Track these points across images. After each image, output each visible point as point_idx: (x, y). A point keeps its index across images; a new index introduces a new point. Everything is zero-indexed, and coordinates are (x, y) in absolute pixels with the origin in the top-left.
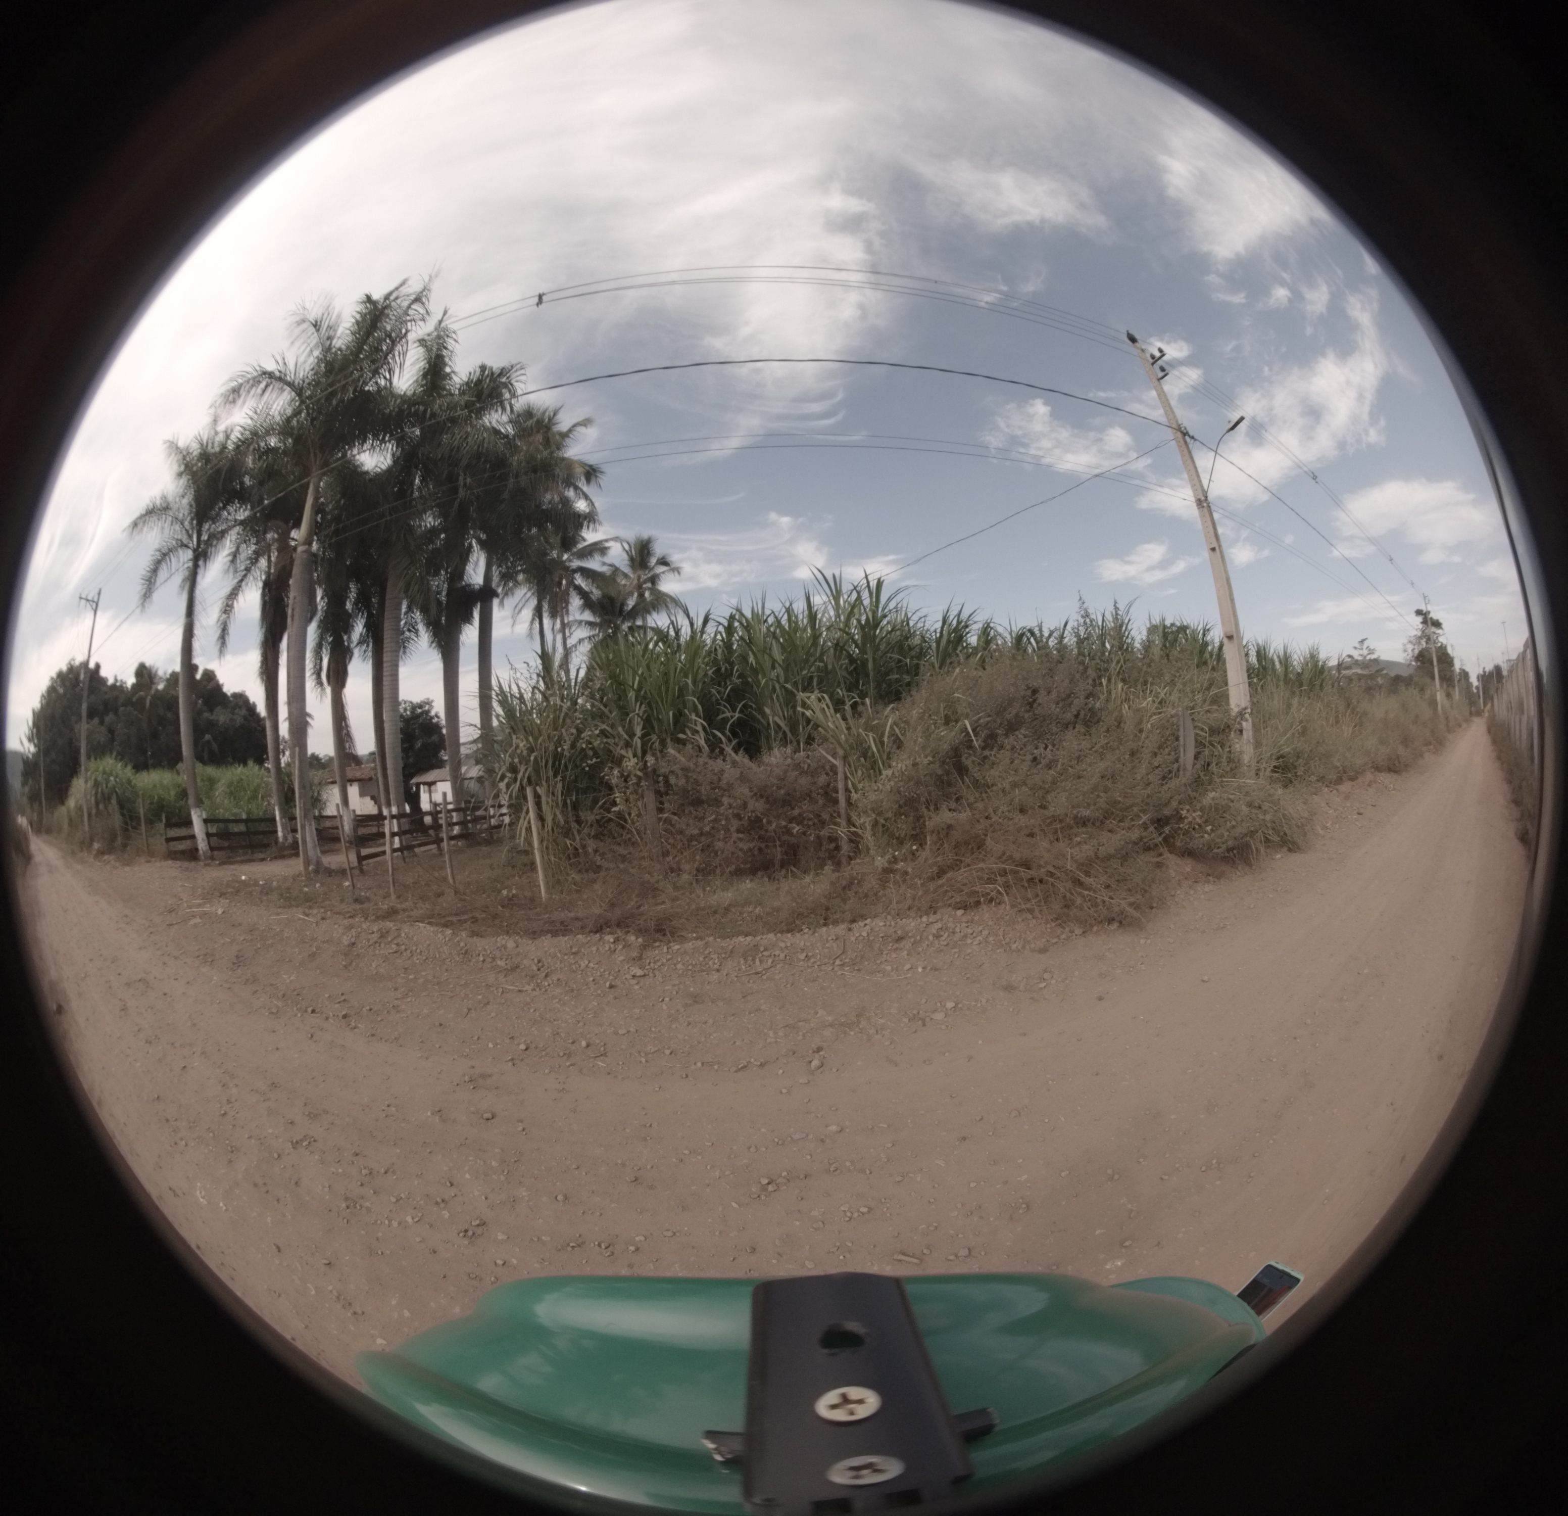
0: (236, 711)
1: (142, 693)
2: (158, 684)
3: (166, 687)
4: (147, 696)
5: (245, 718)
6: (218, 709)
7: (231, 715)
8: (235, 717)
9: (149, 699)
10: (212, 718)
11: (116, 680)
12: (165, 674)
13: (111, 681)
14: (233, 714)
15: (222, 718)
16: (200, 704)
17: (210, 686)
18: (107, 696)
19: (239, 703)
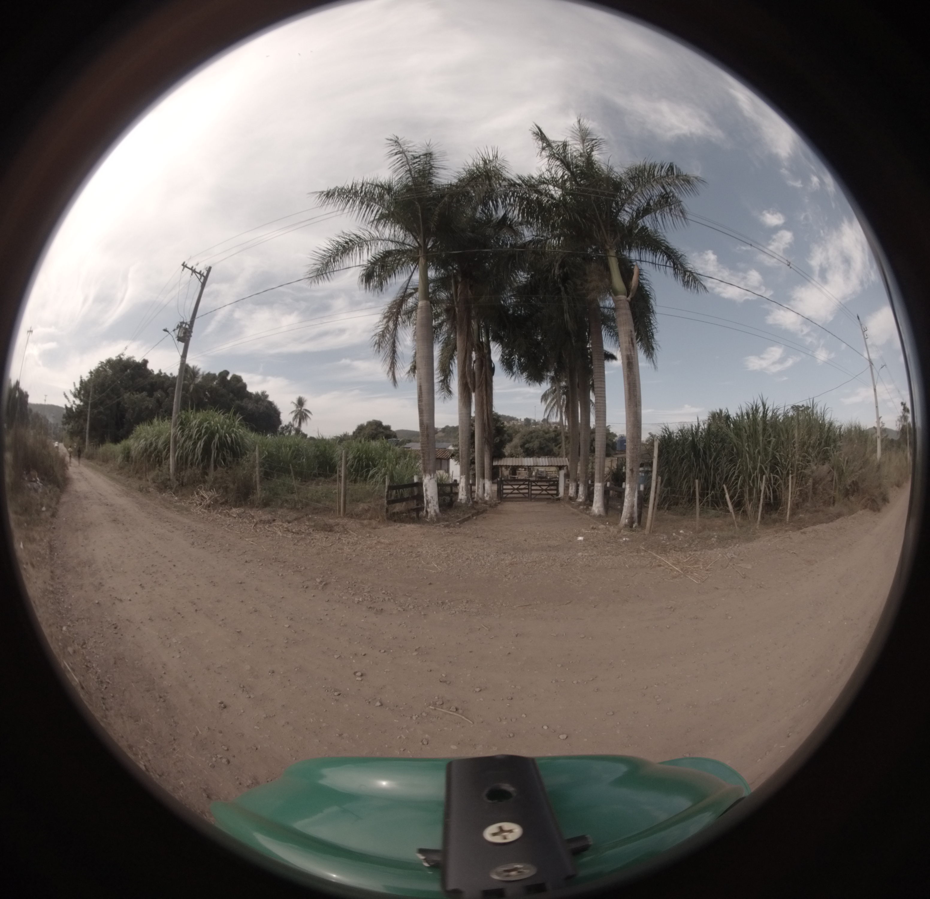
0: (259, 403)
1: (186, 381)
2: (198, 378)
3: (200, 382)
4: (190, 384)
5: (266, 408)
6: (245, 400)
7: (256, 405)
8: (259, 407)
9: (192, 387)
10: (243, 404)
11: (160, 371)
12: (203, 373)
13: (156, 372)
14: (257, 404)
15: (251, 406)
16: (231, 395)
17: (239, 385)
18: (154, 381)
19: (261, 398)
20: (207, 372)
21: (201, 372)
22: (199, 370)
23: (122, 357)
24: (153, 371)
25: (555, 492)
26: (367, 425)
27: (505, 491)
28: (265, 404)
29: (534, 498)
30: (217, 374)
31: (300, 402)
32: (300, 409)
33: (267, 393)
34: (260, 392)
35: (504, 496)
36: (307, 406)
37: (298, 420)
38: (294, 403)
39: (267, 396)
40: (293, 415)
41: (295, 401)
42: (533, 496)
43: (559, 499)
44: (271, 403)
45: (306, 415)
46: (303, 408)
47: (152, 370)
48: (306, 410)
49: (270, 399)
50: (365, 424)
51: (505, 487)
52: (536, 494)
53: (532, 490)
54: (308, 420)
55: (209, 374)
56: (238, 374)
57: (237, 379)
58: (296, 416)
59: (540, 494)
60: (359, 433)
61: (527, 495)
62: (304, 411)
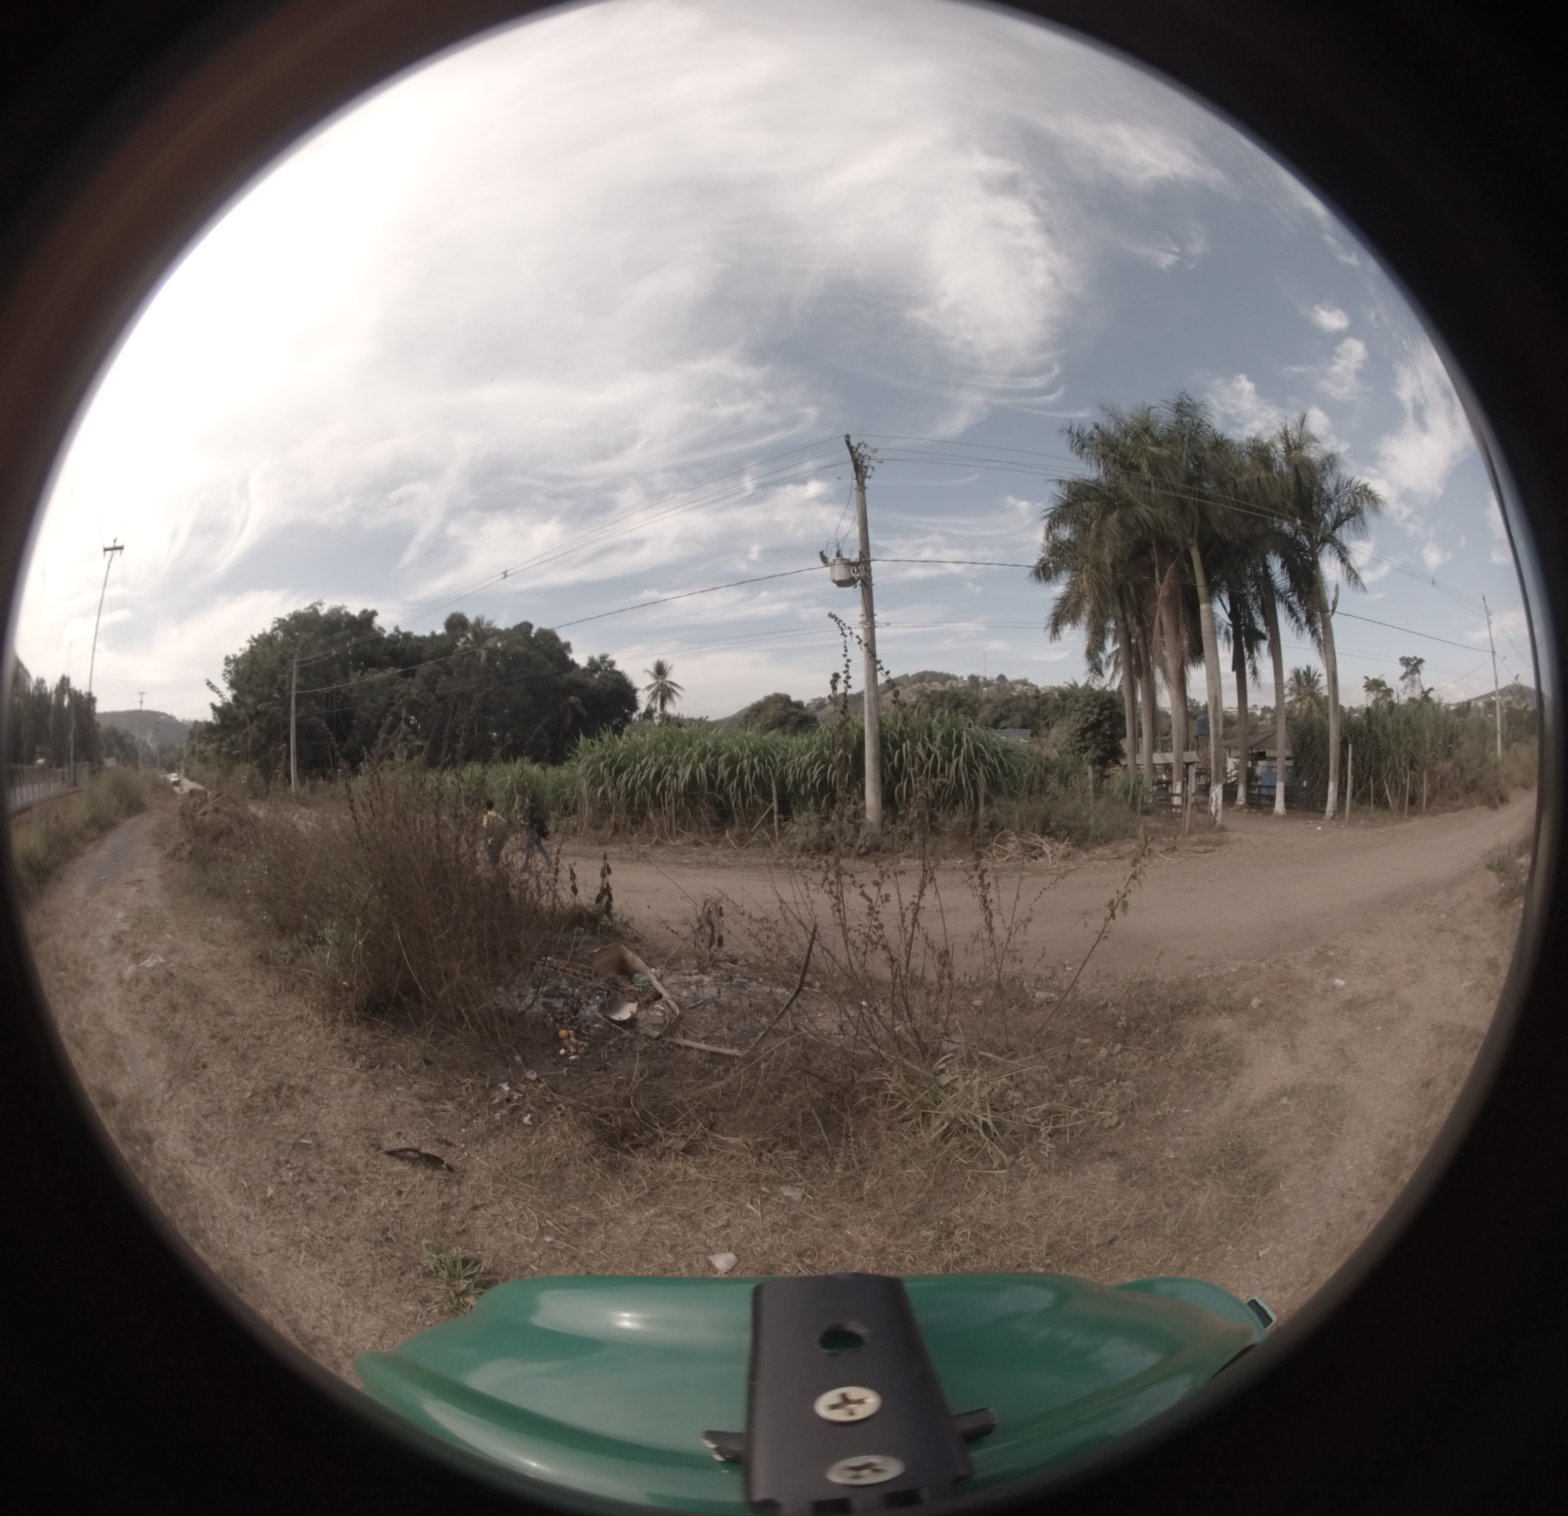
4: (477, 650)
13: (389, 631)
17: (554, 648)
18: (398, 646)
19: (602, 667)
23: (319, 607)
24: (384, 631)
31: (660, 670)
32: (660, 681)
34: (597, 659)
37: (659, 701)
38: (649, 672)
39: (612, 662)
40: (652, 692)
41: (652, 669)
44: (619, 673)
45: (672, 691)
46: (666, 679)
48: (671, 683)
54: (676, 697)
56: (547, 626)
57: (549, 637)
58: (654, 695)
62: (668, 685)
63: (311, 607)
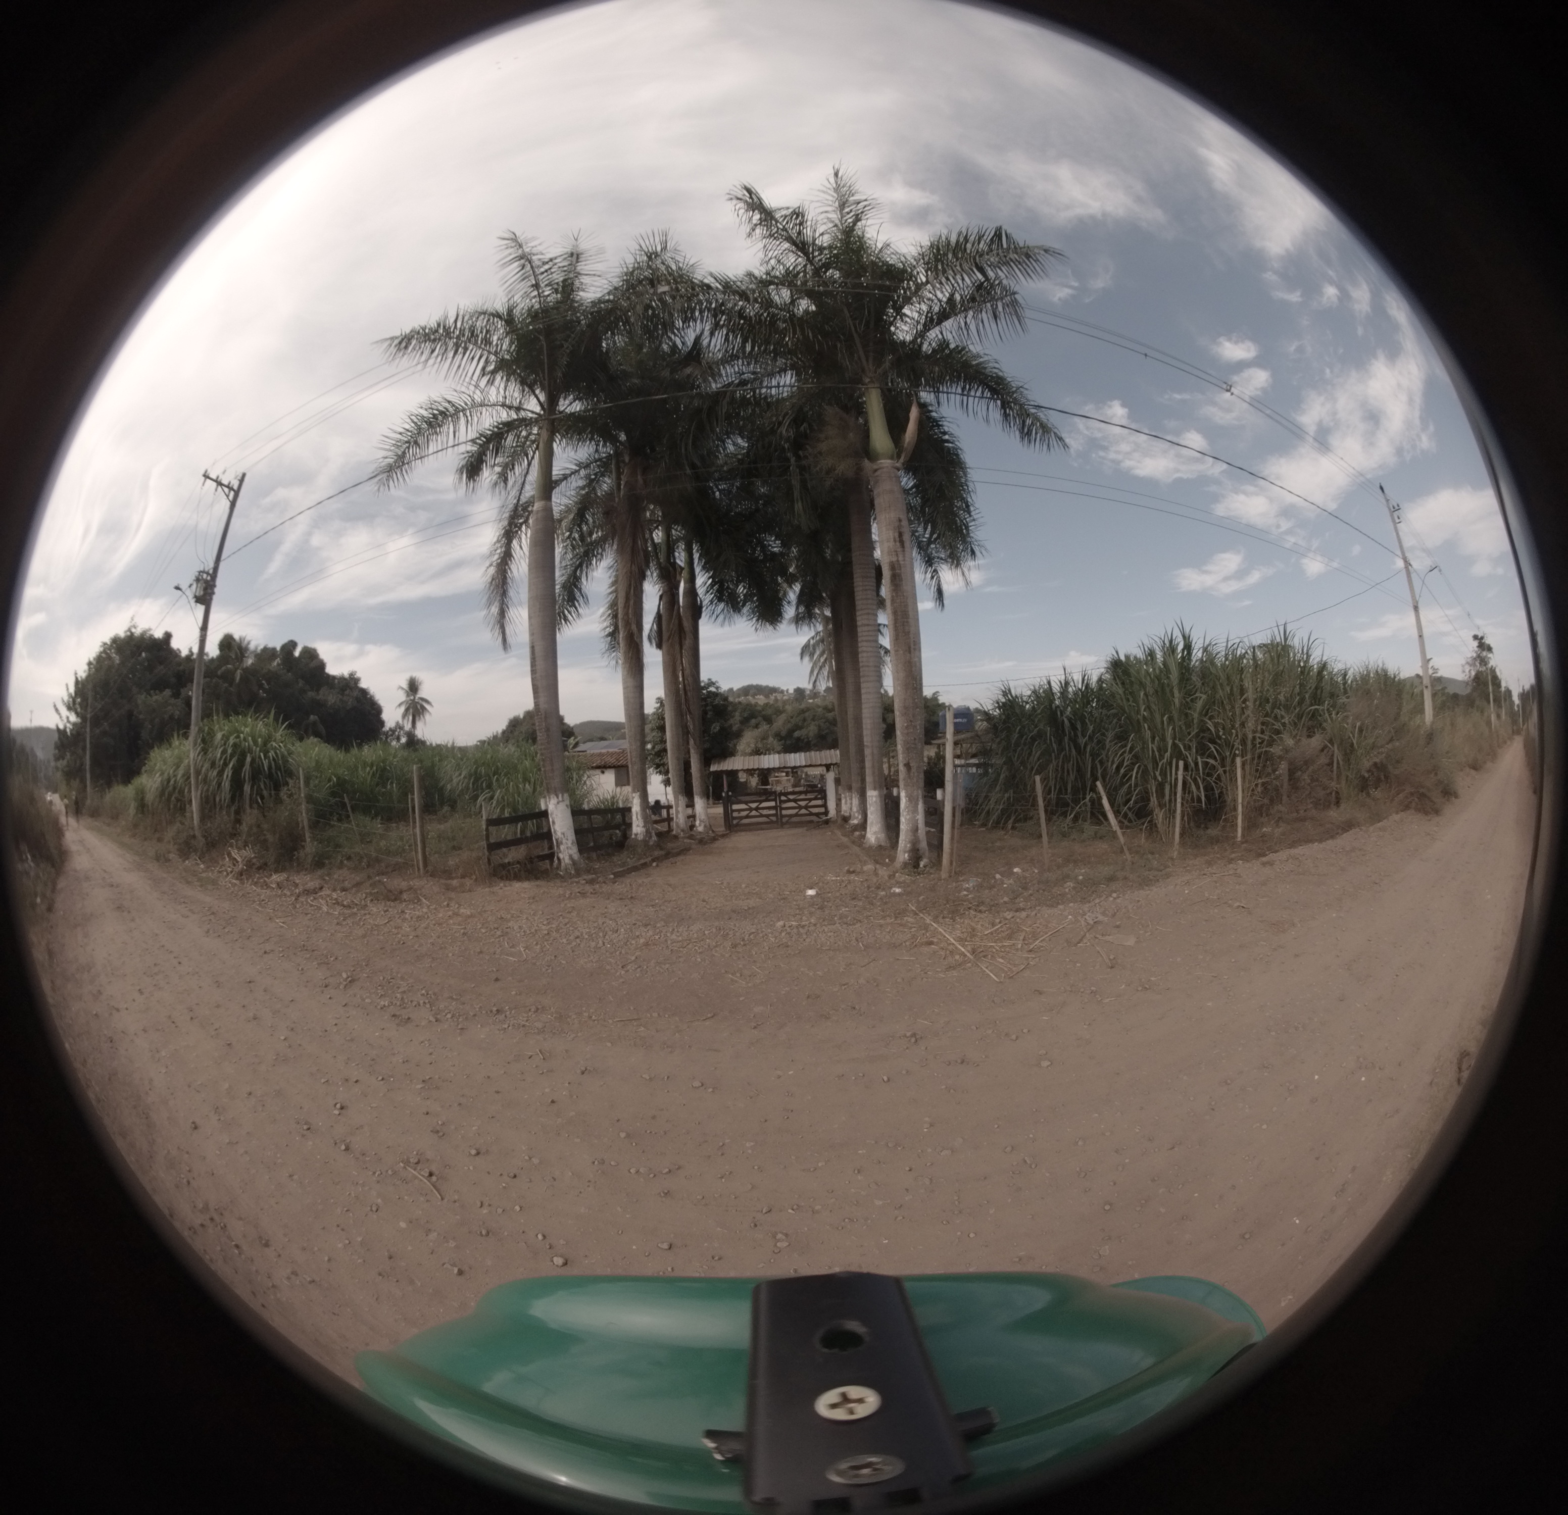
0: (347, 692)
1: (230, 666)
2: (248, 657)
3: (252, 664)
4: (236, 670)
5: (358, 699)
6: (324, 691)
7: (340, 697)
8: (345, 698)
9: (238, 673)
10: (318, 698)
11: (193, 652)
12: (256, 648)
13: (183, 652)
14: (343, 695)
15: (331, 698)
16: (301, 683)
17: (313, 665)
18: (181, 668)
19: (349, 684)
20: (261, 647)
21: (252, 647)
22: (249, 643)
23: (133, 630)
24: (180, 652)
25: (822, 810)
26: (524, 717)
27: (735, 814)
28: (355, 693)
29: (787, 822)
30: (278, 649)
31: (413, 686)
32: (412, 698)
33: (358, 675)
34: (346, 675)
35: (735, 822)
36: (423, 693)
37: (411, 718)
38: (402, 689)
39: (357, 680)
40: (403, 709)
41: (405, 685)
42: (784, 820)
43: (827, 822)
44: (364, 692)
45: (423, 708)
46: (418, 696)
47: (178, 650)
48: (423, 699)
49: (363, 685)
50: (522, 716)
51: (735, 807)
52: (791, 816)
53: (782, 809)
54: (427, 716)
55: (265, 649)
56: (312, 645)
57: (310, 654)
58: (407, 710)
59: (796, 815)
60: (512, 732)
61: (774, 819)
62: (420, 702)
63: (129, 630)
